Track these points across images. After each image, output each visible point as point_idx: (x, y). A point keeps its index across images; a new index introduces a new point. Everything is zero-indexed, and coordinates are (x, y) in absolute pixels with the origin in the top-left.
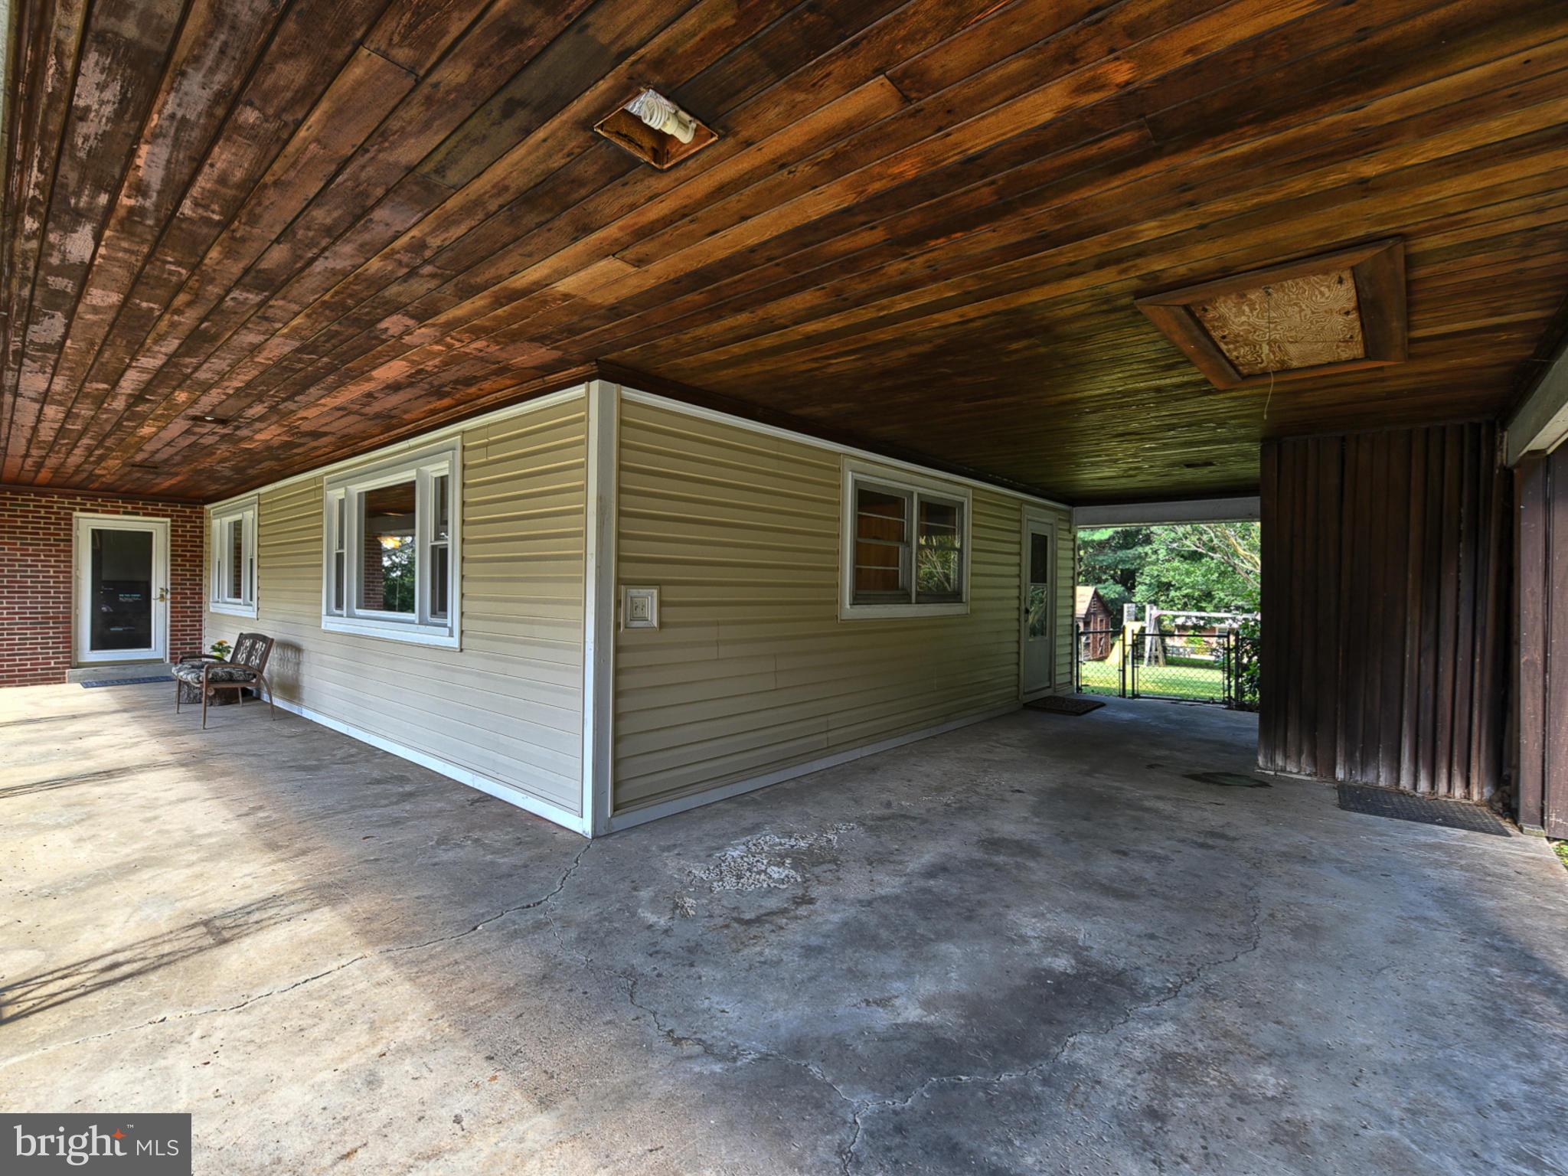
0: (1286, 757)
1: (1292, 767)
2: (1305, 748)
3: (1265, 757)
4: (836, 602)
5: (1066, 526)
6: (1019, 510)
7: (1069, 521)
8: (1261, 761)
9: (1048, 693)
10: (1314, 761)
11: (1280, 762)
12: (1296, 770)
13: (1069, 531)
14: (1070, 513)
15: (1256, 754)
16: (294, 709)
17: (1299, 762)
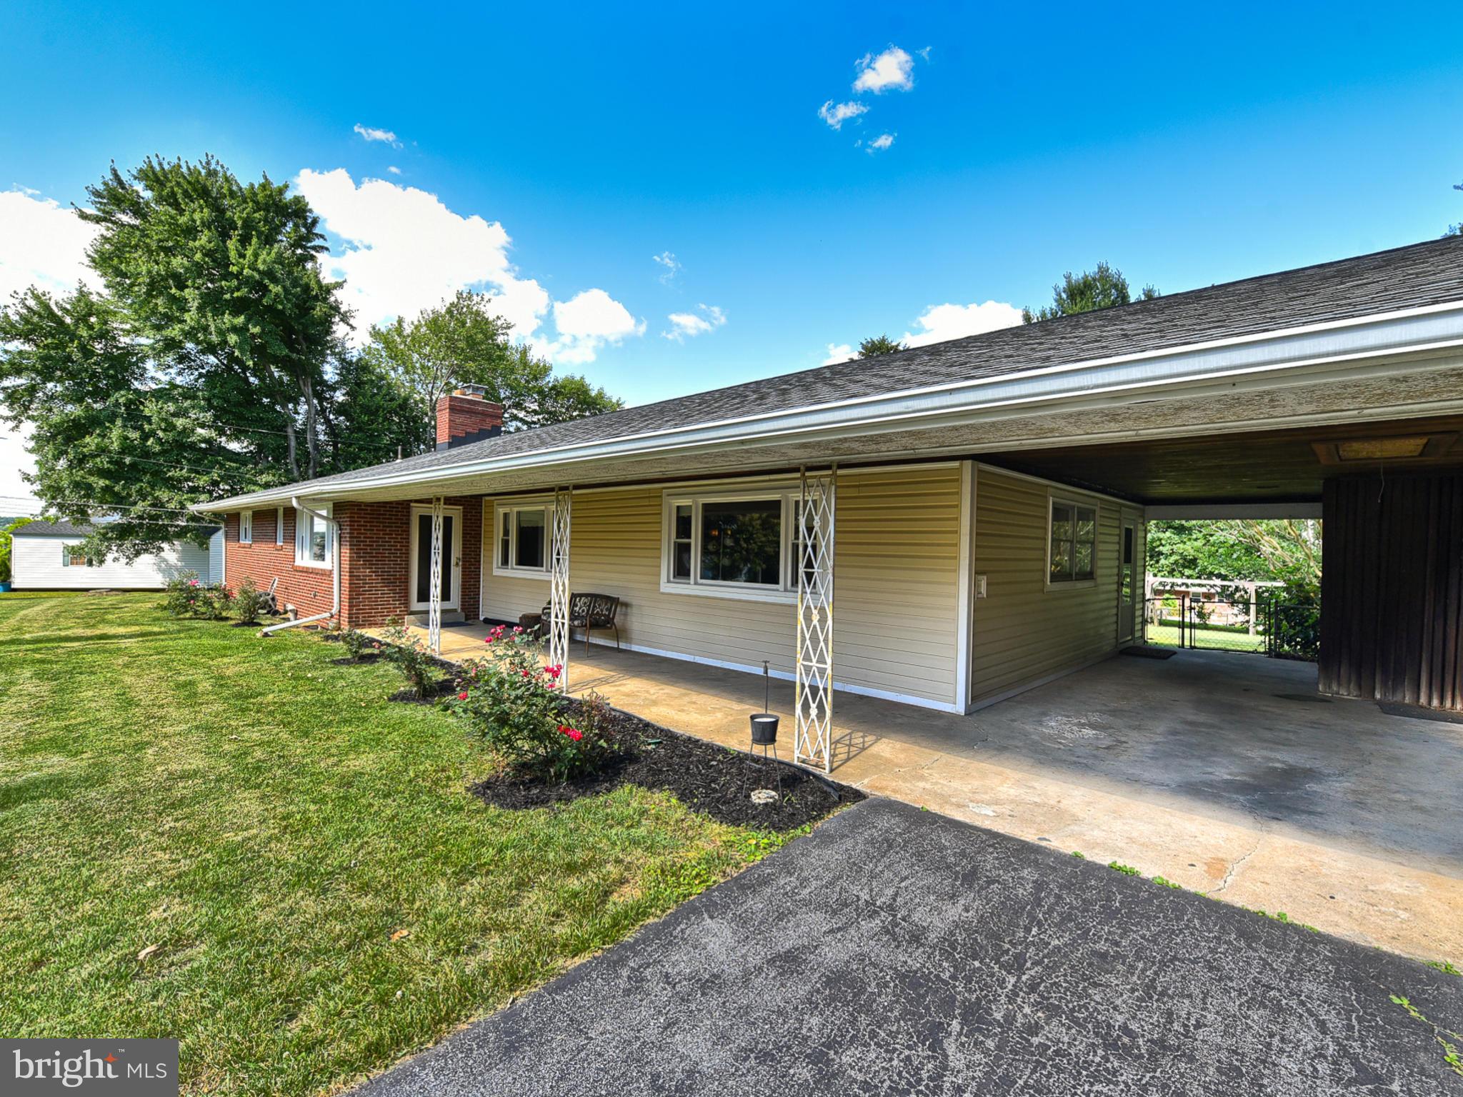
0: (1339, 685)
1: (1343, 692)
2: (1353, 679)
3: (1325, 684)
4: (1043, 581)
5: (1141, 521)
6: (1119, 512)
7: (1142, 516)
8: (1321, 688)
9: (1131, 643)
10: (1360, 687)
11: (1335, 688)
12: (1347, 693)
13: (1143, 524)
14: (1143, 511)
15: (1317, 684)
16: (623, 646)
17: (1348, 688)
